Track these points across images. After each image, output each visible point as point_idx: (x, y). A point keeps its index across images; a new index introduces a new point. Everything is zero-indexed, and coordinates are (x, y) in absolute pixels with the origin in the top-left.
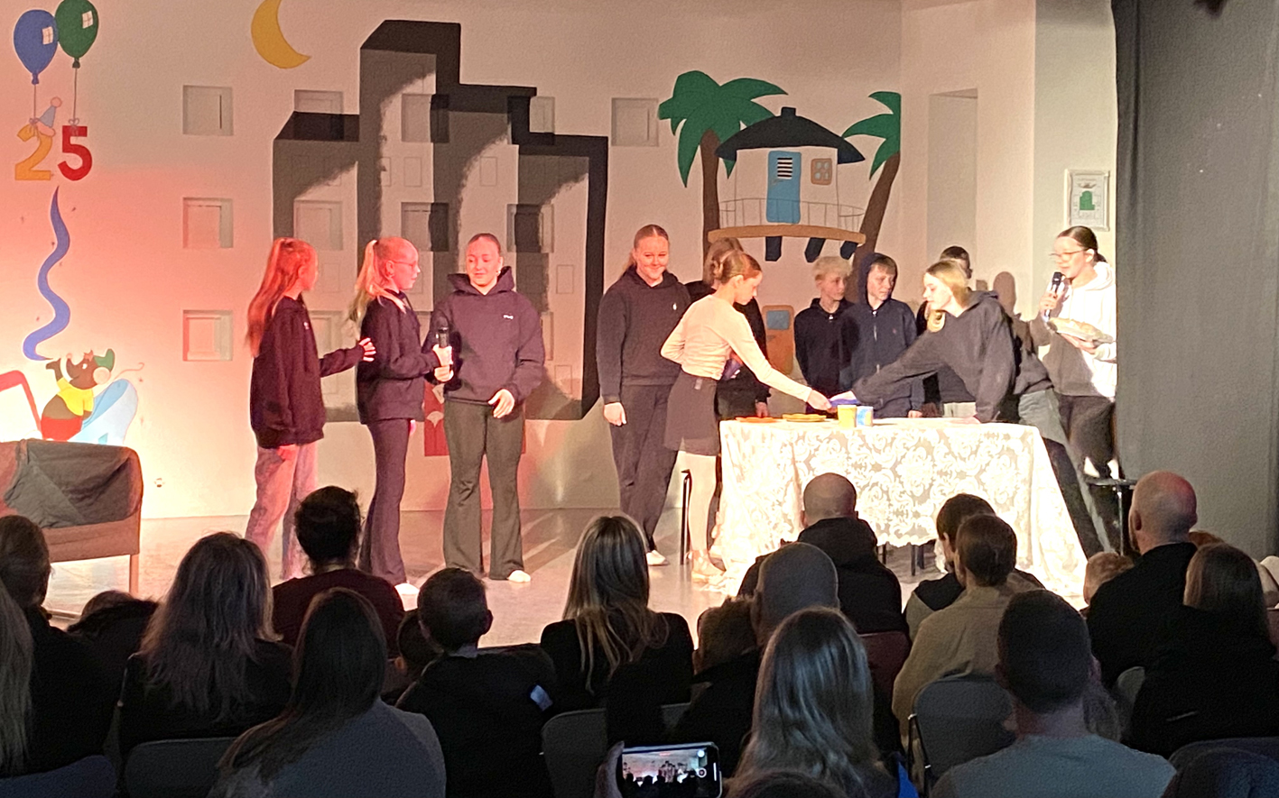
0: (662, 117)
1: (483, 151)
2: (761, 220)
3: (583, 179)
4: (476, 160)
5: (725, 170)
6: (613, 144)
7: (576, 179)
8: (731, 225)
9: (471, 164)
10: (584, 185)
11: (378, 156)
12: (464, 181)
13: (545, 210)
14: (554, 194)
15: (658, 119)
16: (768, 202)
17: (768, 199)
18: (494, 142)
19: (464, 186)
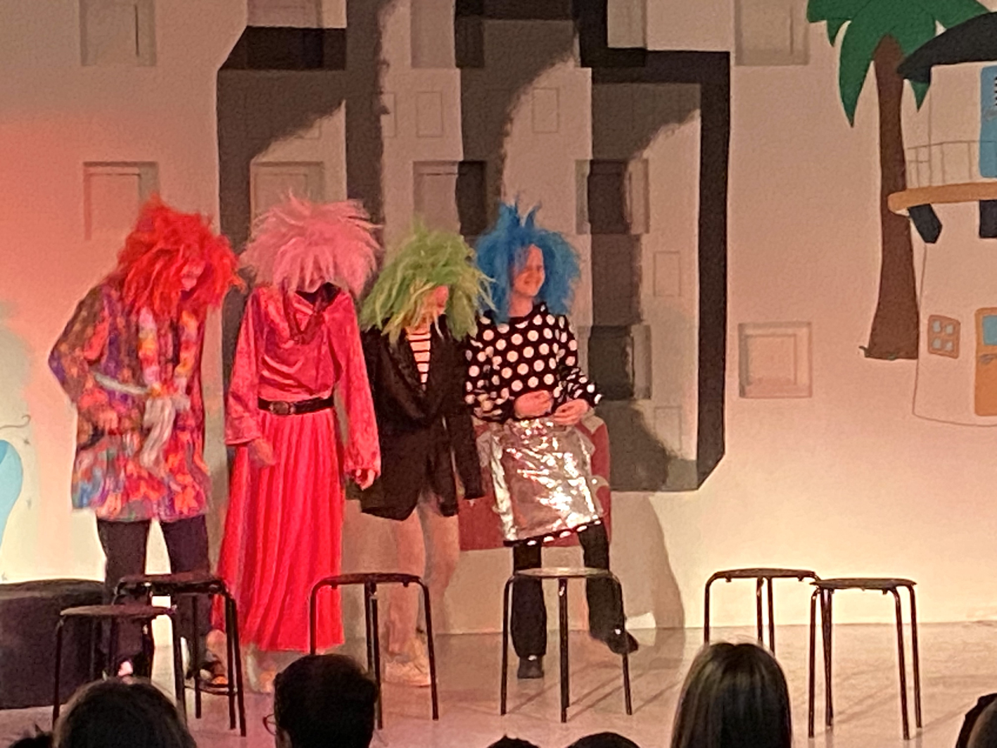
0: (813, 17)
1: (536, 80)
2: (971, 177)
3: (692, 118)
4: (525, 93)
5: (914, 100)
6: (739, 63)
7: (681, 118)
8: (925, 183)
9: (519, 98)
10: (693, 128)
11: (377, 91)
12: (508, 127)
13: (634, 167)
14: (648, 141)
15: (808, 22)
16: (981, 147)
17: (982, 142)
18: (553, 65)
19: (507, 134)
